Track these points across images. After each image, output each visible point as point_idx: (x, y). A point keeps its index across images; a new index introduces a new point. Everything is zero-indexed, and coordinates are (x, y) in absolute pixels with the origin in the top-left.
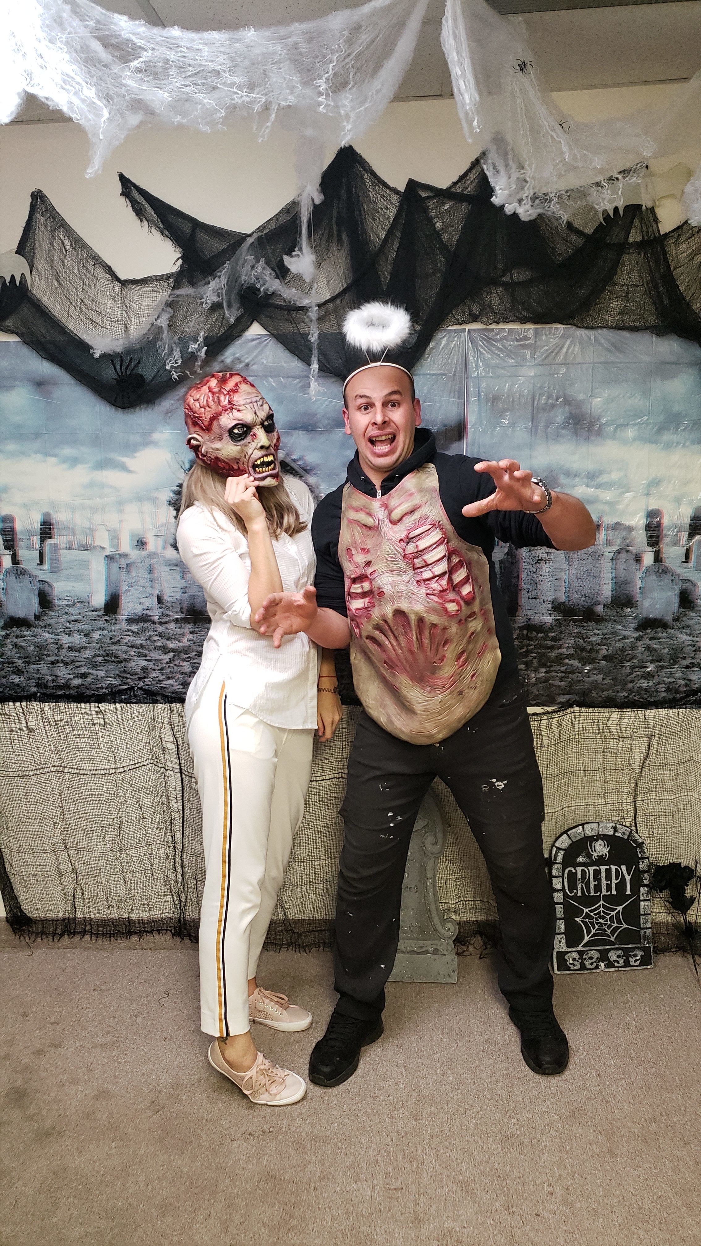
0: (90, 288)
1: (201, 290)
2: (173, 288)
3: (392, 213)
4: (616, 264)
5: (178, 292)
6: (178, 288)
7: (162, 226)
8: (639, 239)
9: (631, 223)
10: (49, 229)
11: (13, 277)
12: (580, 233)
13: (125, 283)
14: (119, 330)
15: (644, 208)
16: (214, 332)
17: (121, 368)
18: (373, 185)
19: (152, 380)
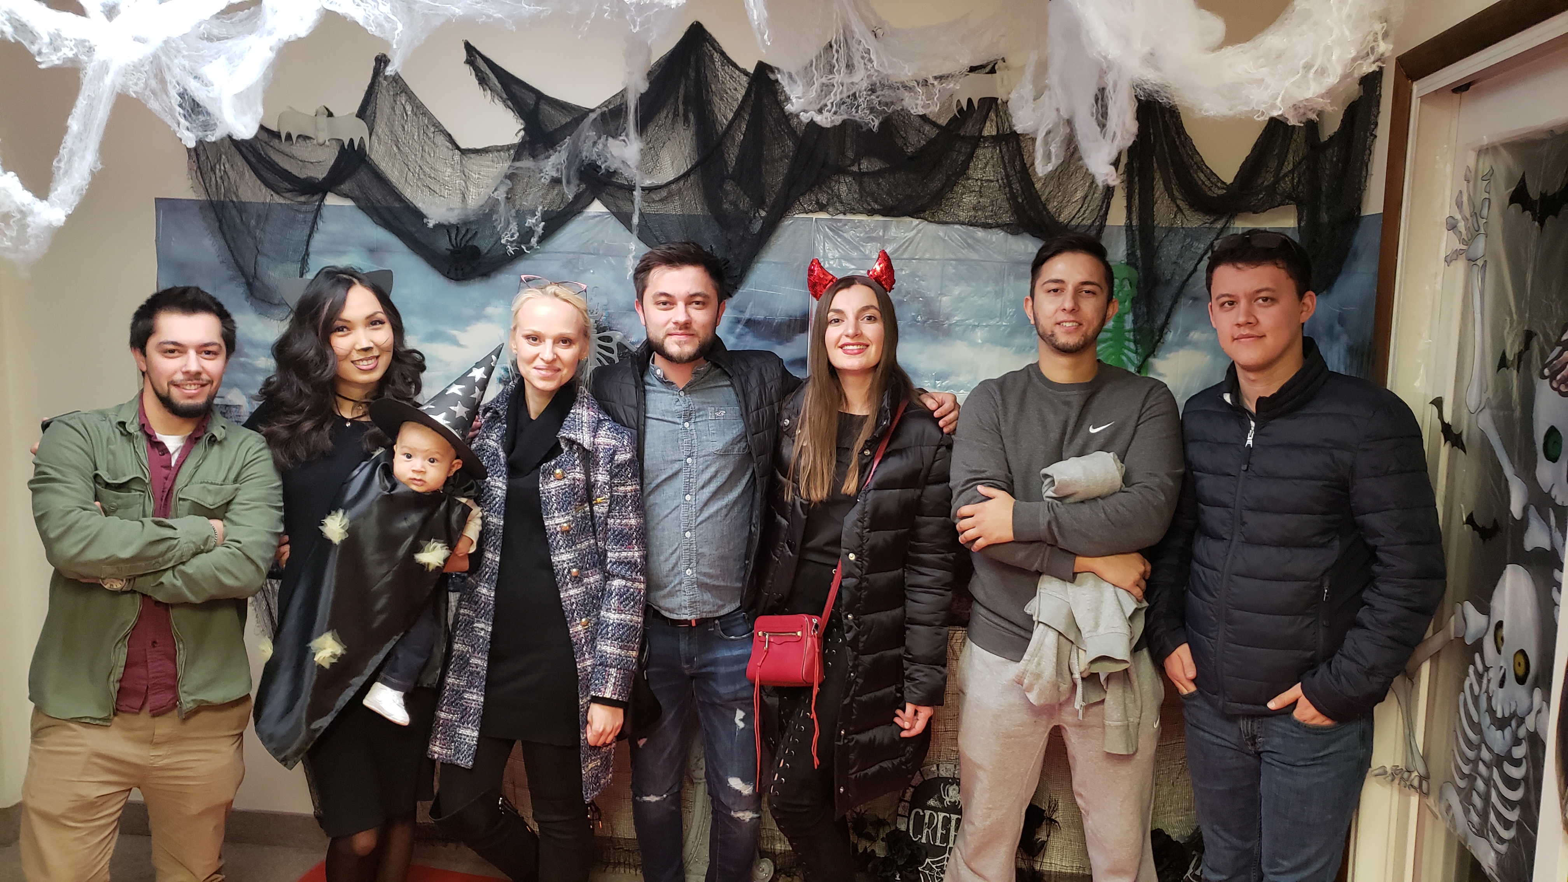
0: (430, 155)
1: (542, 164)
2: (514, 160)
3: (740, 96)
4: (970, 157)
5: (518, 164)
6: (518, 160)
7: (505, 96)
8: (994, 133)
9: (986, 117)
10: (392, 93)
11: (352, 140)
12: (934, 124)
13: (464, 152)
14: (456, 201)
15: (999, 101)
16: (554, 208)
17: (456, 239)
18: (722, 65)
19: (487, 253)
